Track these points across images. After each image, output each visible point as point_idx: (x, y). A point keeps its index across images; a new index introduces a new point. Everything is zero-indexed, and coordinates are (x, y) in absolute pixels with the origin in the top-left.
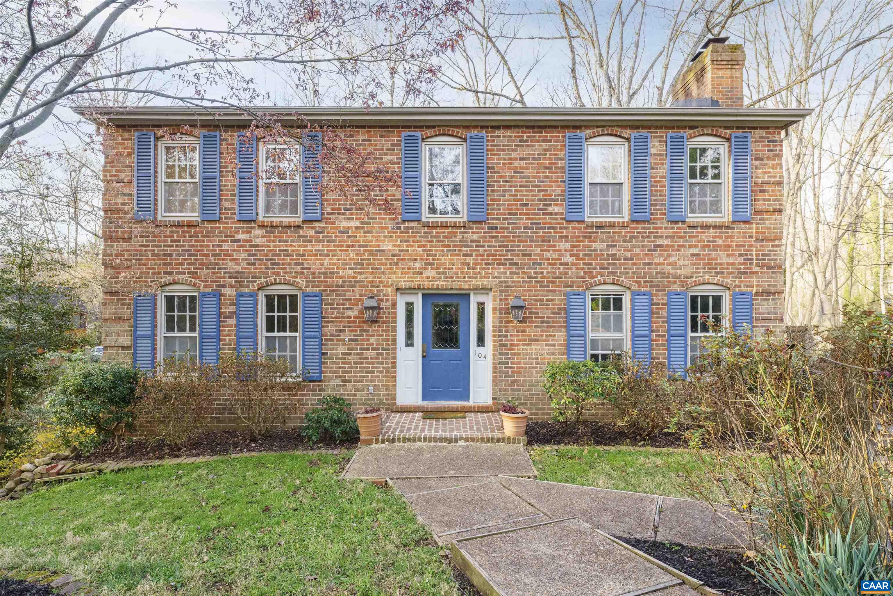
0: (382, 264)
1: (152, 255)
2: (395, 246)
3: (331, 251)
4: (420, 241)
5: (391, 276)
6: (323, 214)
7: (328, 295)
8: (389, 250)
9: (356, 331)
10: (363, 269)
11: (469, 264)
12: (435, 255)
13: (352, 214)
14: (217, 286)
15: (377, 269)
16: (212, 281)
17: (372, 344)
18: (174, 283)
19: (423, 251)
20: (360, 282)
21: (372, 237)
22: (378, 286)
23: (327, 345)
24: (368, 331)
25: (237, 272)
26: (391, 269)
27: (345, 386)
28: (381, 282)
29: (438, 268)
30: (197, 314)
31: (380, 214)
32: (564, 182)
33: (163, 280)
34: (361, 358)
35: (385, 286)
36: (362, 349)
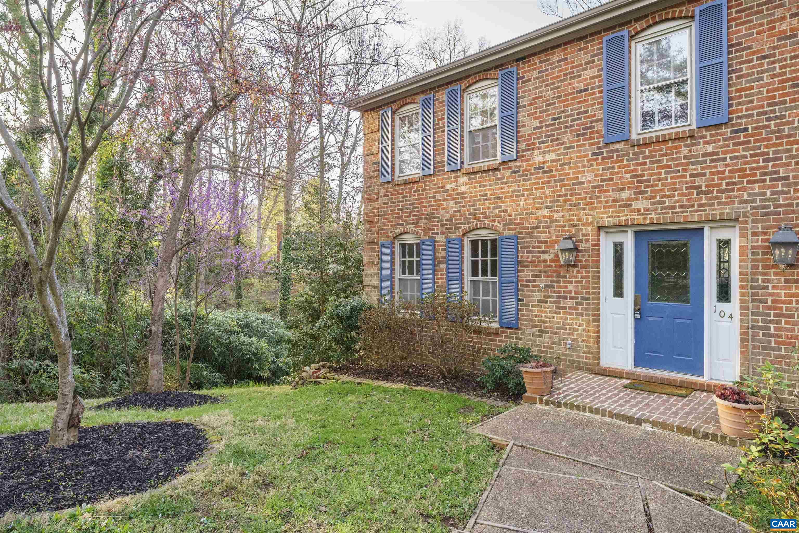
0: (581, 199)
1: (391, 211)
2: (596, 176)
3: (527, 190)
4: (628, 166)
5: (592, 212)
6: (518, 152)
7: (523, 238)
8: (590, 182)
9: (552, 277)
10: (560, 206)
11: (700, 187)
12: (649, 181)
13: (547, 147)
14: (433, 233)
15: (576, 205)
16: (429, 230)
17: (571, 292)
18: (405, 233)
19: (632, 177)
20: (556, 221)
21: (570, 169)
22: (576, 225)
23: (523, 291)
24: (565, 277)
25: (447, 220)
26: (592, 203)
27: (541, 336)
28: (579, 220)
29: (653, 197)
30: (420, 259)
31: (578, 141)
33: (397, 231)
34: (558, 308)
35: (584, 225)
36: (559, 297)
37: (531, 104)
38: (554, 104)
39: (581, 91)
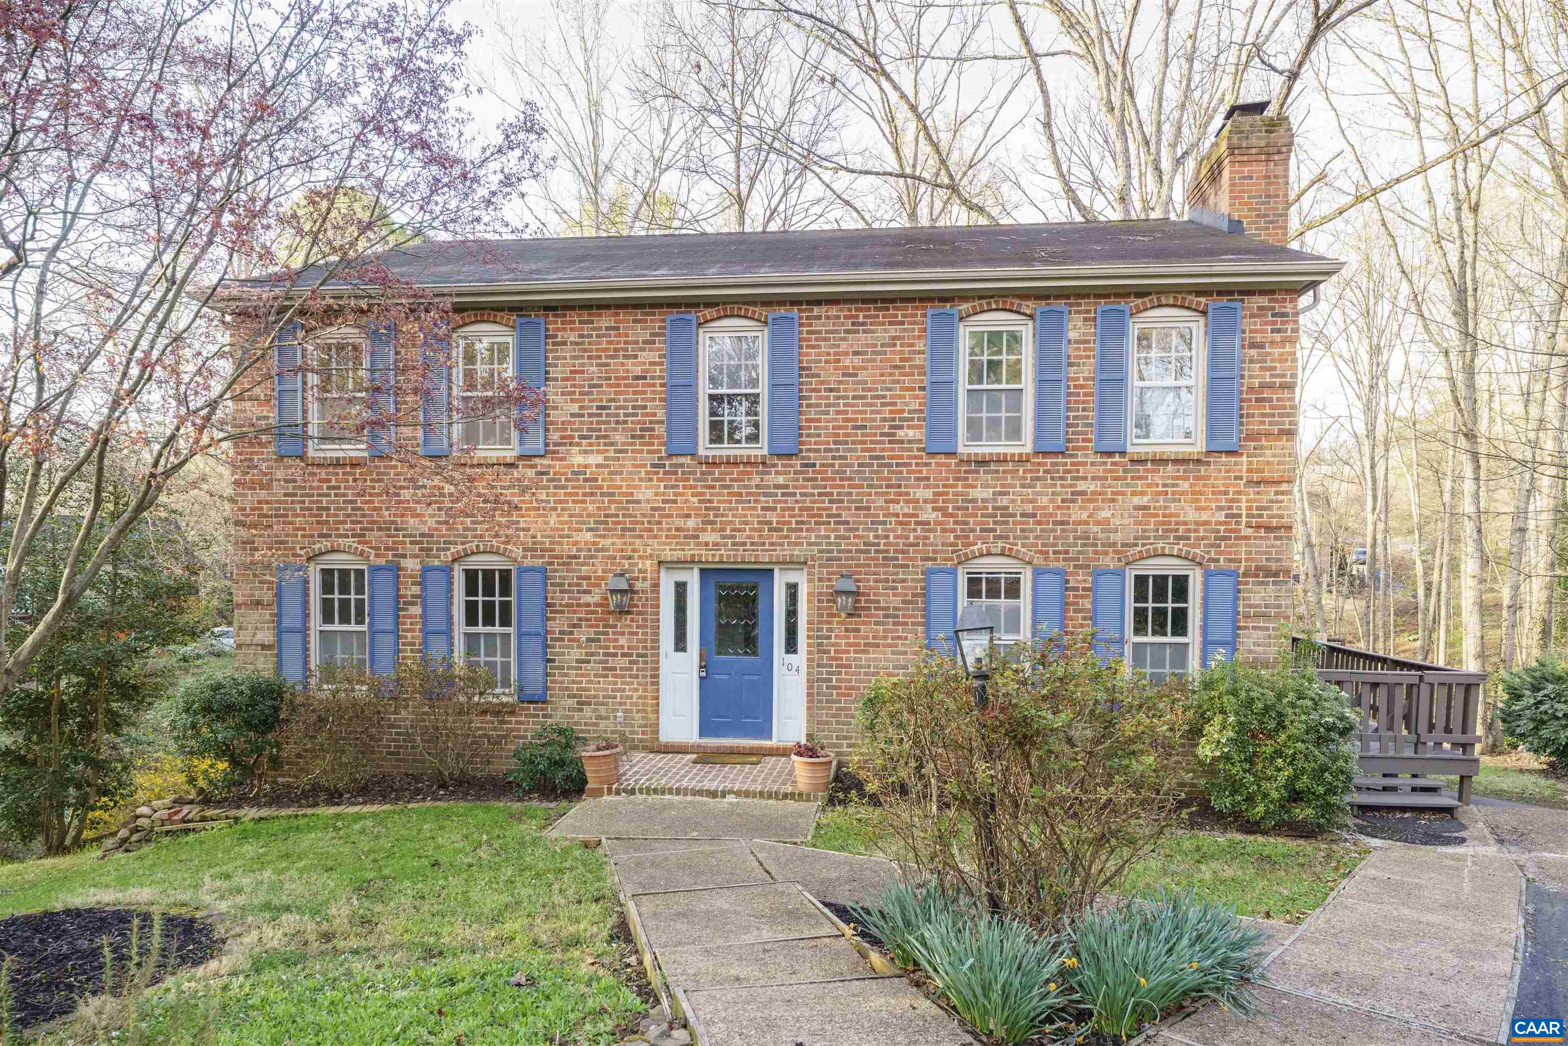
0: (637, 523)
1: (302, 509)
2: (656, 494)
3: (560, 502)
4: (695, 487)
5: (650, 541)
6: (547, 445)
7: (555, 571)
8: (648, 501)
9: (598, 626)
10: (609, 530)
11: (770, 523)
12: (718, 509)
13: (591, 445)
14: (394, 556)
15: (630, 530)
16: (386, 549)
17: (622, 647)
18: (333, 551)
19: (700, 502)
20: (603, 550)
21: (622, 480)
22: (630, 558)
23: (553, 647)
24: (615, 626)
25: (423, 535)
26: (651, 530)
27: (581, 710)
28: (634, 551)
29: (723, 530)
30: (366, 597)
31: (633, 444)
32: (923, 389)
33: (317, 546)
34: (604, 669)
35: (640, 557)
36: (606, 654)
37: (566, 379)
38: (601, 386)
39: (637, 378)
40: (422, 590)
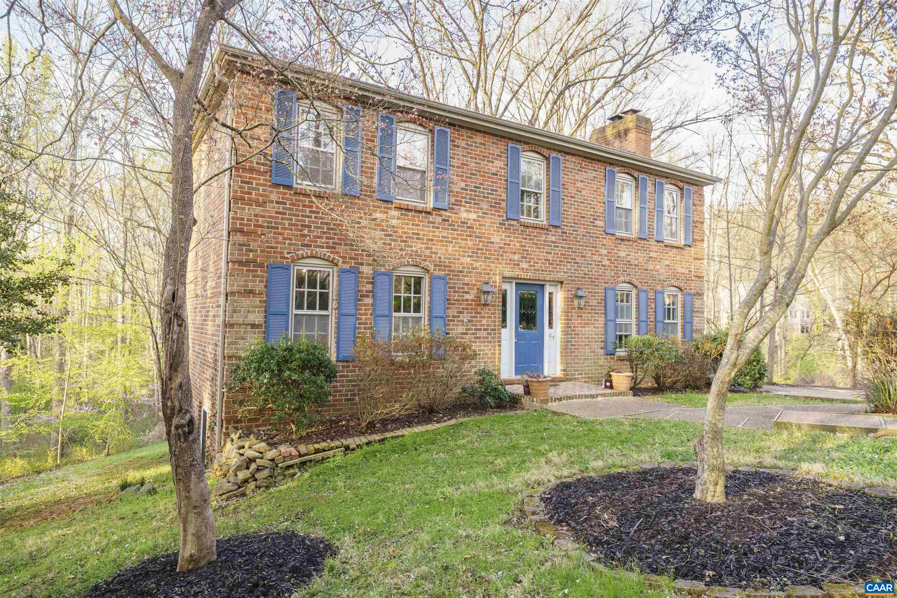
0: (492, 254)
2: (501, 240)
3: (455, 238)
4: (518, 238)
5: (498, 265)
6: (449, 204)
7: (451, 279)
8: (497, 243)
9: (472, 313)
10: (479, 257)
11: (549, 260)
12: (528, 251)
13: (471, 207)
14: (355, 263)
15: (489, 258)
16: (350, 258)
17: (484, 325)
19: (520, 246)
20: (476, 268)
21: (486, 230)
22: (488, 274)
23: (449, 325)
24: (480, 313)
26: (498, 259)
28: (491, 270)
29: (530, 262)
30: (330, 291)
31: (491, 210)
32: (604, 203)
34: (475, 338)
35: (494, 274)
36: (476, 329)
37: (459, 167)
38: (476, 175)
39: (493, 174)
40: (373, 287)
